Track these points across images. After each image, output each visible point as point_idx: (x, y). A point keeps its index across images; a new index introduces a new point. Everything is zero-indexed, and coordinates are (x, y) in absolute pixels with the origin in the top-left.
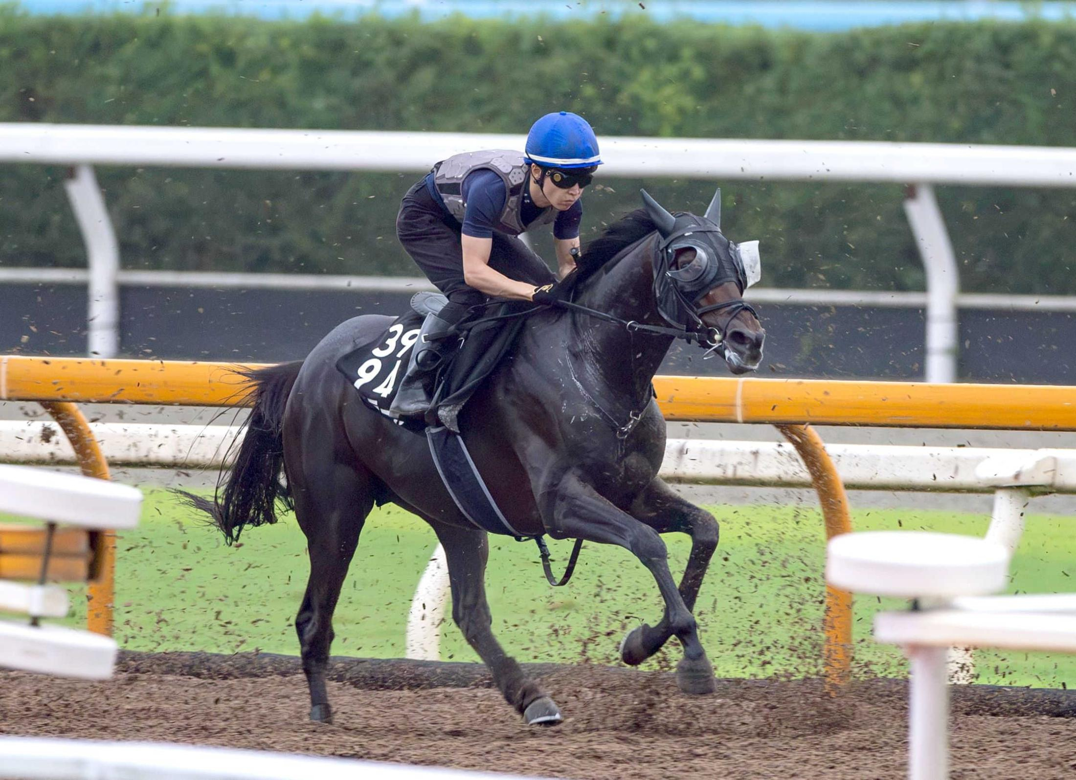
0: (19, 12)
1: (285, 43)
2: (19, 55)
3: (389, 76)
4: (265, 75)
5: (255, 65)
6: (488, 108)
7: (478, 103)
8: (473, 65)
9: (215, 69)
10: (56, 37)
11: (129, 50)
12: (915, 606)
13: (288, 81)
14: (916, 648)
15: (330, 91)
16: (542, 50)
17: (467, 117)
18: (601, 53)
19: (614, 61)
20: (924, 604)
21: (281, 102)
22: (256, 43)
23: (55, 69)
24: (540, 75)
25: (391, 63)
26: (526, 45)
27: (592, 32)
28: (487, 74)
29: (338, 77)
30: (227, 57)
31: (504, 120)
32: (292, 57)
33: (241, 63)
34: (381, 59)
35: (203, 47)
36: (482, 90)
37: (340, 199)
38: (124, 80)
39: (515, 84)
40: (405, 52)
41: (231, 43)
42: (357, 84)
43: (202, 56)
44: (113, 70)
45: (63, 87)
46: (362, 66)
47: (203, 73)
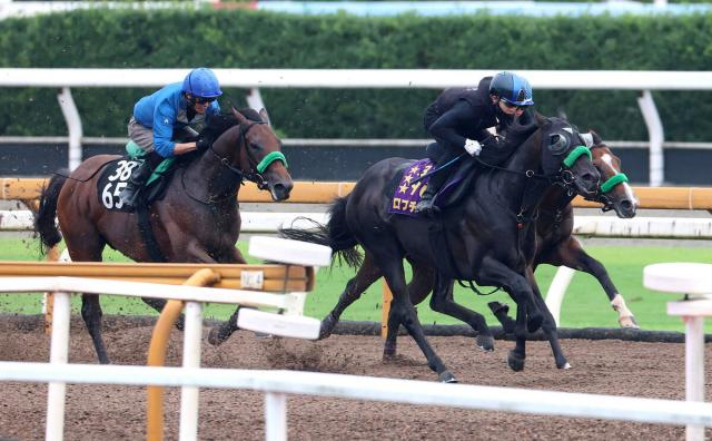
0: (417, 15)
1: (544, 28)
2: (417, 36)
3: (594, 43)
4: (534, 44)
5: (530, 39)
6: (641, 58)
7: (637, 56)
8: (634, 38)
9: (511, 41)
10: (434, 27)
11: (469, 33)
12: (686, 298)
13: (544, 47)
14: (686, 318)
15: (566, 51)
16: (667, 29)
17: (632, 62)
18: (696, 30)
19: (702, 34)
20: (690, 297)
21: (542, 57)
22: (531, 29)
23: (436, 42)
24: (667, 42)
25: (595, 37)
26: (660, 27)
27: (691, 20)
28: (641, 42)
29: (570, 44)
30: (516, 35)
31: (649, 64)
32: (548, 35)
33: (523, 37)
34: (590, 36)
35: (505, 31)
36: (639, 50)
37: (571, 104)
38: (466, 48)
39: (654, 46)
40: (602, 32)
41: (518, 28)
42: (579, 47)
43: (504, 35)
44: (462, 43)
45: (439, 52)
46: (580, 39)
47: (505, 44)
